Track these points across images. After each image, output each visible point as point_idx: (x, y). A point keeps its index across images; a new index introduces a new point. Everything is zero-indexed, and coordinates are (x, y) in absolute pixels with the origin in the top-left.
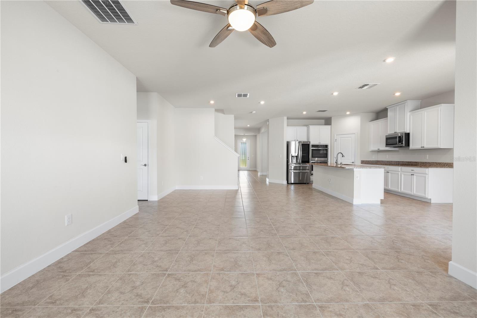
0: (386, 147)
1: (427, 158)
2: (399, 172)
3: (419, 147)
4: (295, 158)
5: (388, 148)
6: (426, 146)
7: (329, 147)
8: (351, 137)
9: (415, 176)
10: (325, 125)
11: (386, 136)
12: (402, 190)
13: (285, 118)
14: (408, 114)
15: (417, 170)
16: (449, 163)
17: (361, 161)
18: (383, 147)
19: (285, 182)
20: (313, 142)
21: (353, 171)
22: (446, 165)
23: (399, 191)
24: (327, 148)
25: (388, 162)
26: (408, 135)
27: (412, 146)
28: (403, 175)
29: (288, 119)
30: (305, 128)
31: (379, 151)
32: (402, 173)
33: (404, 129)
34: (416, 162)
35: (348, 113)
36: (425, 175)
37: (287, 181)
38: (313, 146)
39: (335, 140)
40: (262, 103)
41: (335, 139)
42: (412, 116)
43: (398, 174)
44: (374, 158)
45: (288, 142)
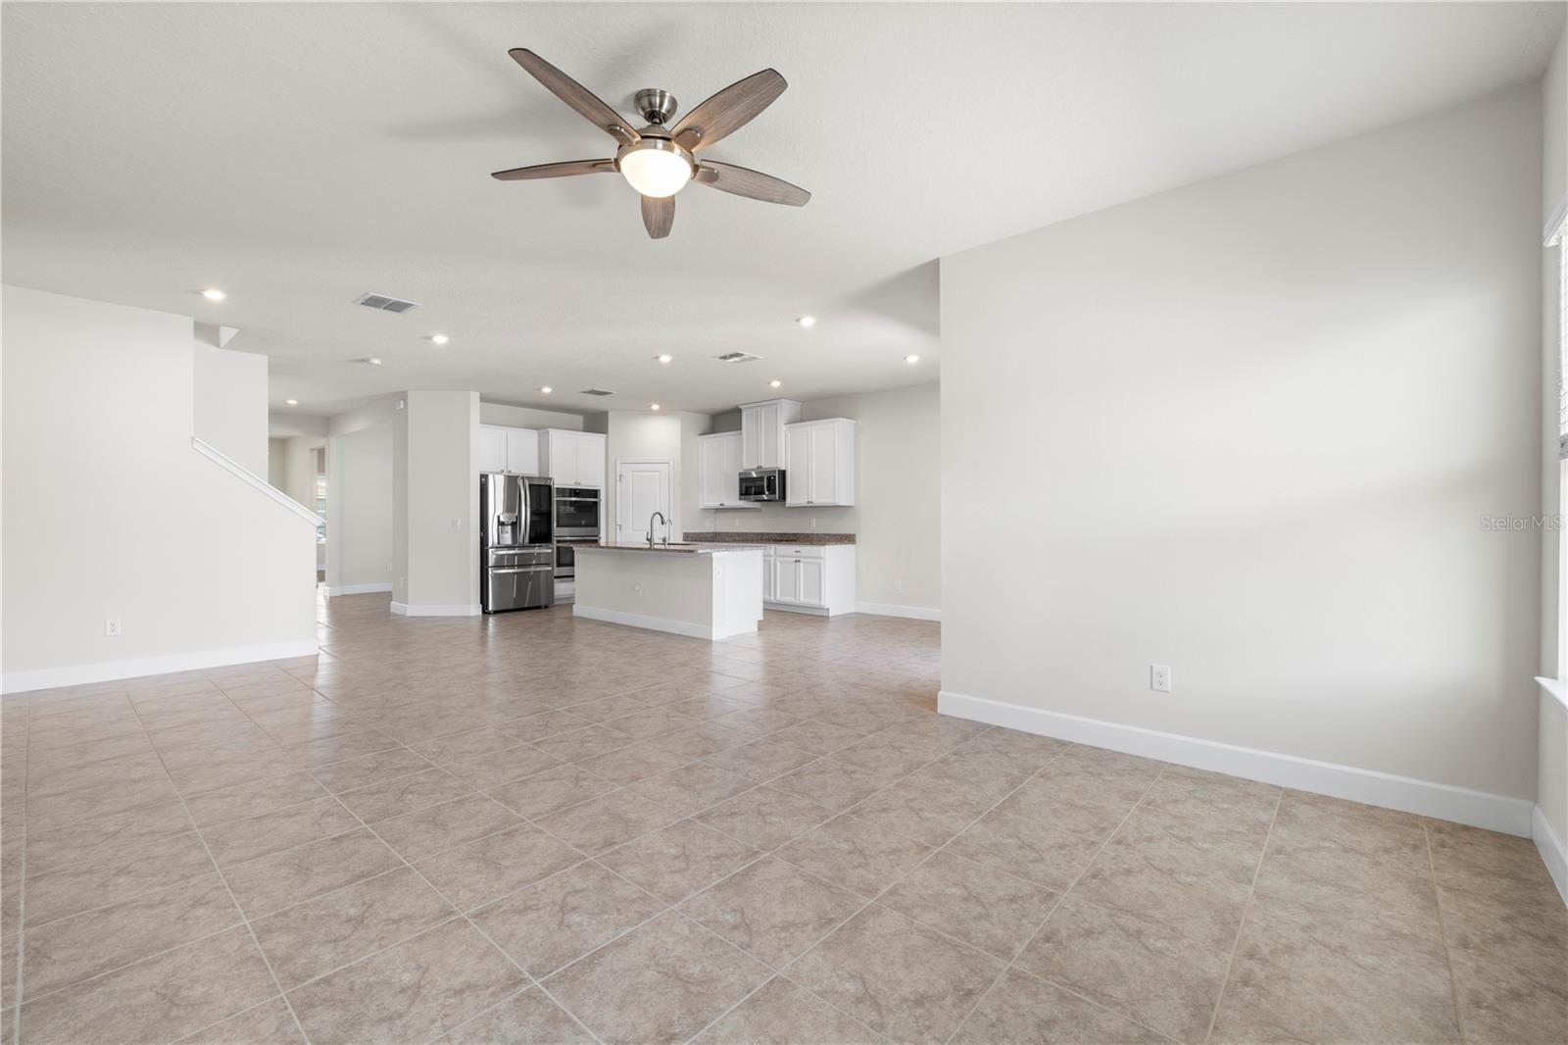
0: (740, 499)
1: (814, 526)
2: (771, 556)
3: (802, 501)
4: (509, 527)
5: (743, 504)
6: (817, 500)
7: (602, 496)
8: (659, 471)
9: (801, 564)
10: (585, 431)
11: (740, 474)
12: (778, 596)
13: (475, 396)
14: (783, 429)
15: (806, 550)
16: (849, 535)
17: (685, 534)
18: (733, 500)
19: (476, 610)
20: (561, 479)
21: (712, 559)
22: (843, 538)
23: (773, 598)
24: (595, 500)
25: (738, 534)
26: (783, 473)
27: (790, 500)
28: (779, 564)
29: (483, 399)
30: (533, 435)
31: (721, 510)
32: (778, 559)
33: (777, 462)
34: (796, 534)
35: (655, 407)
36: (819, 560)
37: (481, 606)
38: (562, 492)
39: (618, 479)
40: (440, 340)
41: (617, 473)
42: (789, 435)
43: (770, 562)
44: (709, 526)
45: (482, 476)
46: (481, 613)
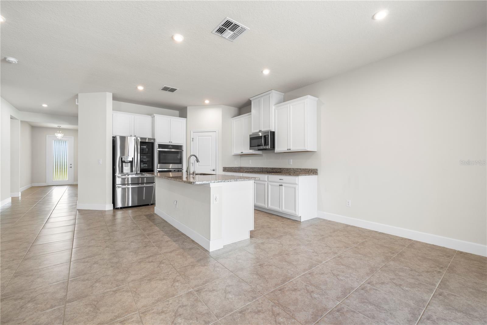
0: (250, 149)
1: (291, 164)
2: (266, 181)
3: (284, 149)
4: (129, 164)
5: (252, 152)
6: (293, 148)
7: (184, 149)
8: (211, 136)
9: (283, 187)
10: (179, 117)
11: (250, 135)
12: (270, 205)
13: (109, 96)
14: (273, 108)
15: (286, 179)
16: (314, 169)
17: (223, 168)
18: (247, 150)
19: (110, 207)
20: (160, 140)
22: (310, 171)
23: (266, 207)
24: (181, 150)
25: (251, 168)
26: (273, 134)
27: (278, 149)
28: (270, 186)
30: (149, 118)
31: (242, 155)
32: (269, 183)
33: (270, 127)
34: (280, 169)
35: (207, 102)
36: (294, 186)
37: (113, 205)
38: (160, 146)
39: (192, 139)
41: (192, 137)
42: (276, 111)
43: (265, 185)
44: (237, 164)
45: (113, 137)
46: (112, 209)
